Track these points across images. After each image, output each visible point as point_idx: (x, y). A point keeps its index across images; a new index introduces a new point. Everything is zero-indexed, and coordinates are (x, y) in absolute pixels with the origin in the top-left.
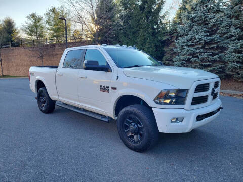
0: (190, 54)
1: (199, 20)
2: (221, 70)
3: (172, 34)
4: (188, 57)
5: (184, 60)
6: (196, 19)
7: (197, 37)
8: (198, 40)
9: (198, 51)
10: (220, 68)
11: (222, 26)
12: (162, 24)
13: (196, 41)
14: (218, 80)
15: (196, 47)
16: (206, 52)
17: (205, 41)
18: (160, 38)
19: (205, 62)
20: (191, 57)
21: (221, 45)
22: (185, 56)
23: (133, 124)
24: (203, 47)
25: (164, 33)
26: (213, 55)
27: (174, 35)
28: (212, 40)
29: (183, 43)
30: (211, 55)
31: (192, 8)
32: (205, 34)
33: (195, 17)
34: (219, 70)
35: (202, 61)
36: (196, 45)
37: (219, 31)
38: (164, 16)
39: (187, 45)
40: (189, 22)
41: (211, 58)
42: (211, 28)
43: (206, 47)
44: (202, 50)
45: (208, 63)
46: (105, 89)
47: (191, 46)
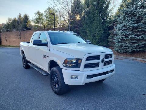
0: (123, 35)
1: (130, 14)
2: (144, 46)
3: (115, 22)
4: (122, 37)
5: (120, 39)
6: (128, 13)
7: (128, 24)
8: (128, 26)
9: (128, 33)
10: (143, 44)
11: (145, 17)
12: (109, 16)
13: (127, 27)
14: (112, 53)
15: (128, 30)
16: (134, 34)
17: (133, 27)
18: (107, 25)
19: (133, 40)
20: (124, 37)
21: (144, 30)
22: (120, 36)
23: (56, 78)
24: (132, 31)
25: (109, 22)
26: (138, 36)
27: (116, 23)
28: (137, 26)
29: (119, 28)
30: (137, 36)
31: (126, 6)
32: (133, 23)
33: (127, 12)
34: (142, 45)
35: (131, 40)
36: (128, 29)
37: (142, 20)
38: (110, 11)
39: (122, 29)
40: (124, 15)
41: (137, 38)
42: (137, 18)
43: (134, 31)
44: (131, 32)
45: (135, 41)
46: (44, 56)
47: (124, 30)
